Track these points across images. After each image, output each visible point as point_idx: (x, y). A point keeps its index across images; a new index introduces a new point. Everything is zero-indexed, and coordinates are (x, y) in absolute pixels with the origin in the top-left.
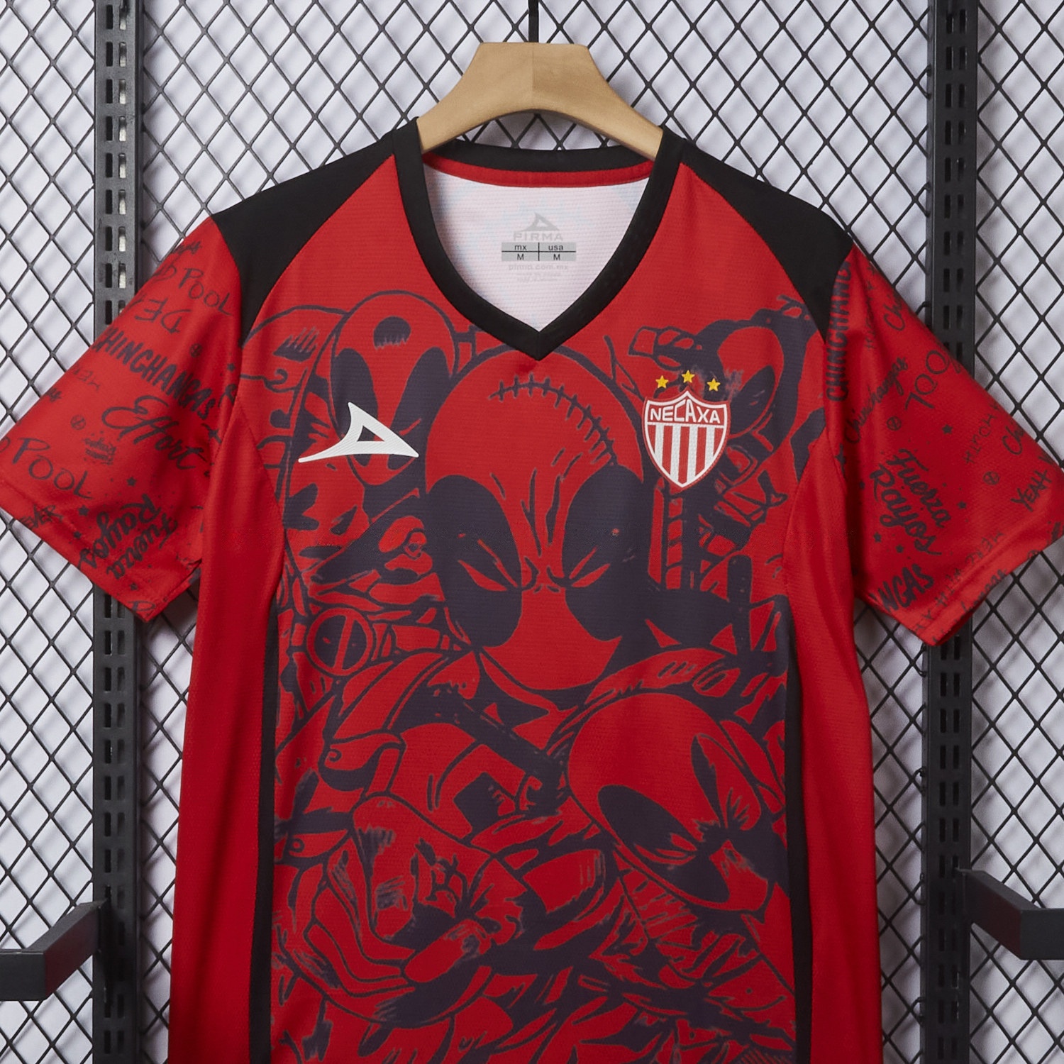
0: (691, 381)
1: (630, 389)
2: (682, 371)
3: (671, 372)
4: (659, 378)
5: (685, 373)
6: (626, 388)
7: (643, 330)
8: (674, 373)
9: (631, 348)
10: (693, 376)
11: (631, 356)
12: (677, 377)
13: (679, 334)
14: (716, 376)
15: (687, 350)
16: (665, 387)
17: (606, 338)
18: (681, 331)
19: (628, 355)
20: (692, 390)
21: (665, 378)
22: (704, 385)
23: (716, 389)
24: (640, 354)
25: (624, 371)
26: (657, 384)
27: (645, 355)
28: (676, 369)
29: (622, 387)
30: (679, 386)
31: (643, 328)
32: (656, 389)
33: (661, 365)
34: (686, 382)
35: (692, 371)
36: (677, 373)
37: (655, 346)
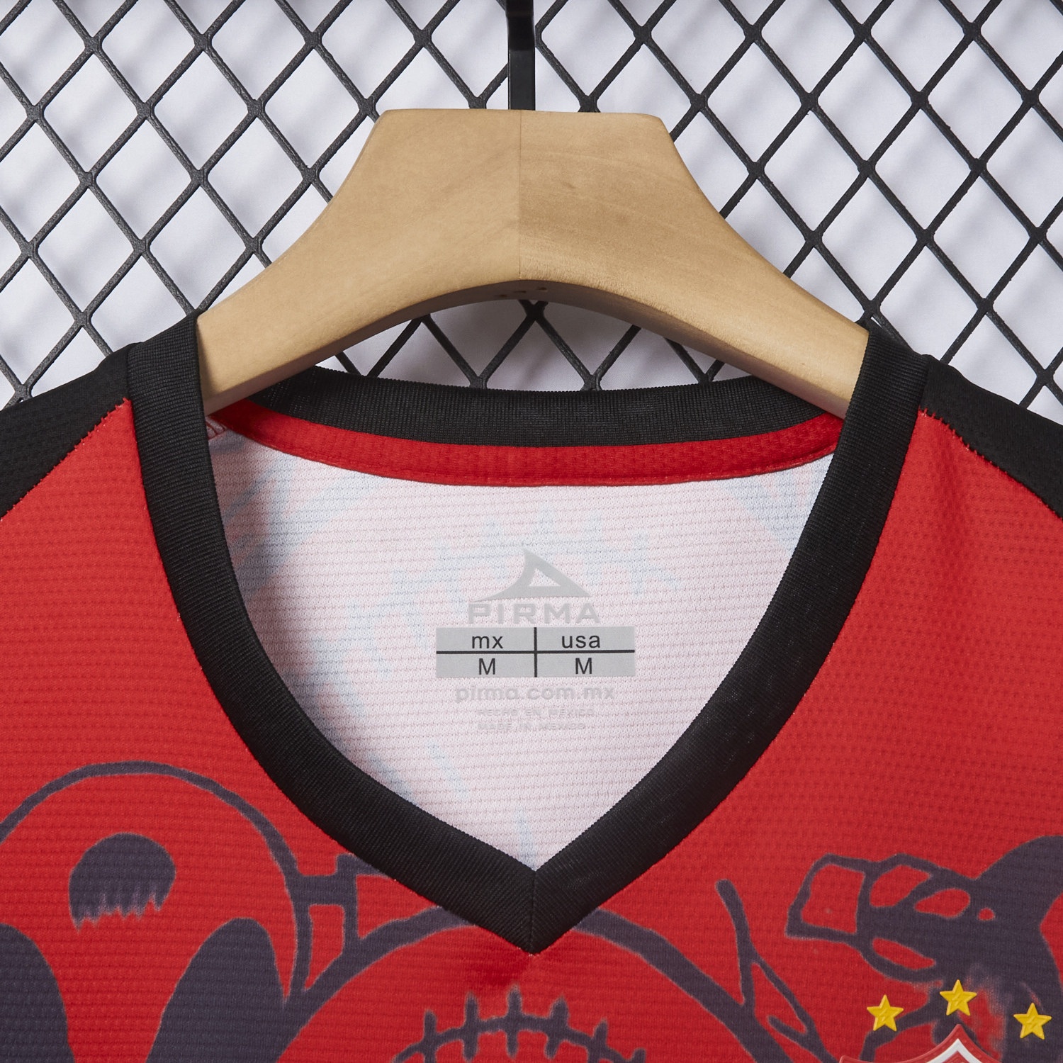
0: (966, 1011)
1: (795, 1036)
2: (941, 982)
3: (909, 983)
4: (877, 1003)
5: (950, 987)
6: (786, 1031)
7: (827, 865)
8: (916, 986)
9: (795, 917)
10: (972, 995)
11: (795, 938)
12: (928, 1000)
13: (929, 876)
14: (1039, 995)
15: (953, 922)
16: (893, 1026)
17: (725, 888)
18: (933, 869)
19: (786, 935)
20: (971, 1036)
21: (893, 1003)
22: (1004, 1021)
23: (1041, 1035)
24: (821, 933)
25: (777, 982)
26: (871, 1018)
27: (831, 935)
28: (928, 976)
29: (771, 1026)
30: (934, 1025)
31: (825, 860)
32: (868, 1033)
33: (881, 964)
34: (954, 1013)
35: (969, 980)
36: (927, 988)
37: (861, 912)
